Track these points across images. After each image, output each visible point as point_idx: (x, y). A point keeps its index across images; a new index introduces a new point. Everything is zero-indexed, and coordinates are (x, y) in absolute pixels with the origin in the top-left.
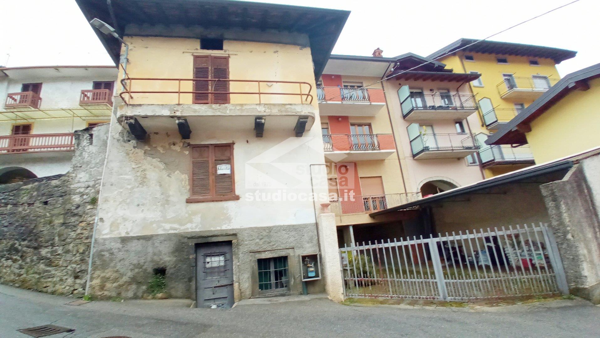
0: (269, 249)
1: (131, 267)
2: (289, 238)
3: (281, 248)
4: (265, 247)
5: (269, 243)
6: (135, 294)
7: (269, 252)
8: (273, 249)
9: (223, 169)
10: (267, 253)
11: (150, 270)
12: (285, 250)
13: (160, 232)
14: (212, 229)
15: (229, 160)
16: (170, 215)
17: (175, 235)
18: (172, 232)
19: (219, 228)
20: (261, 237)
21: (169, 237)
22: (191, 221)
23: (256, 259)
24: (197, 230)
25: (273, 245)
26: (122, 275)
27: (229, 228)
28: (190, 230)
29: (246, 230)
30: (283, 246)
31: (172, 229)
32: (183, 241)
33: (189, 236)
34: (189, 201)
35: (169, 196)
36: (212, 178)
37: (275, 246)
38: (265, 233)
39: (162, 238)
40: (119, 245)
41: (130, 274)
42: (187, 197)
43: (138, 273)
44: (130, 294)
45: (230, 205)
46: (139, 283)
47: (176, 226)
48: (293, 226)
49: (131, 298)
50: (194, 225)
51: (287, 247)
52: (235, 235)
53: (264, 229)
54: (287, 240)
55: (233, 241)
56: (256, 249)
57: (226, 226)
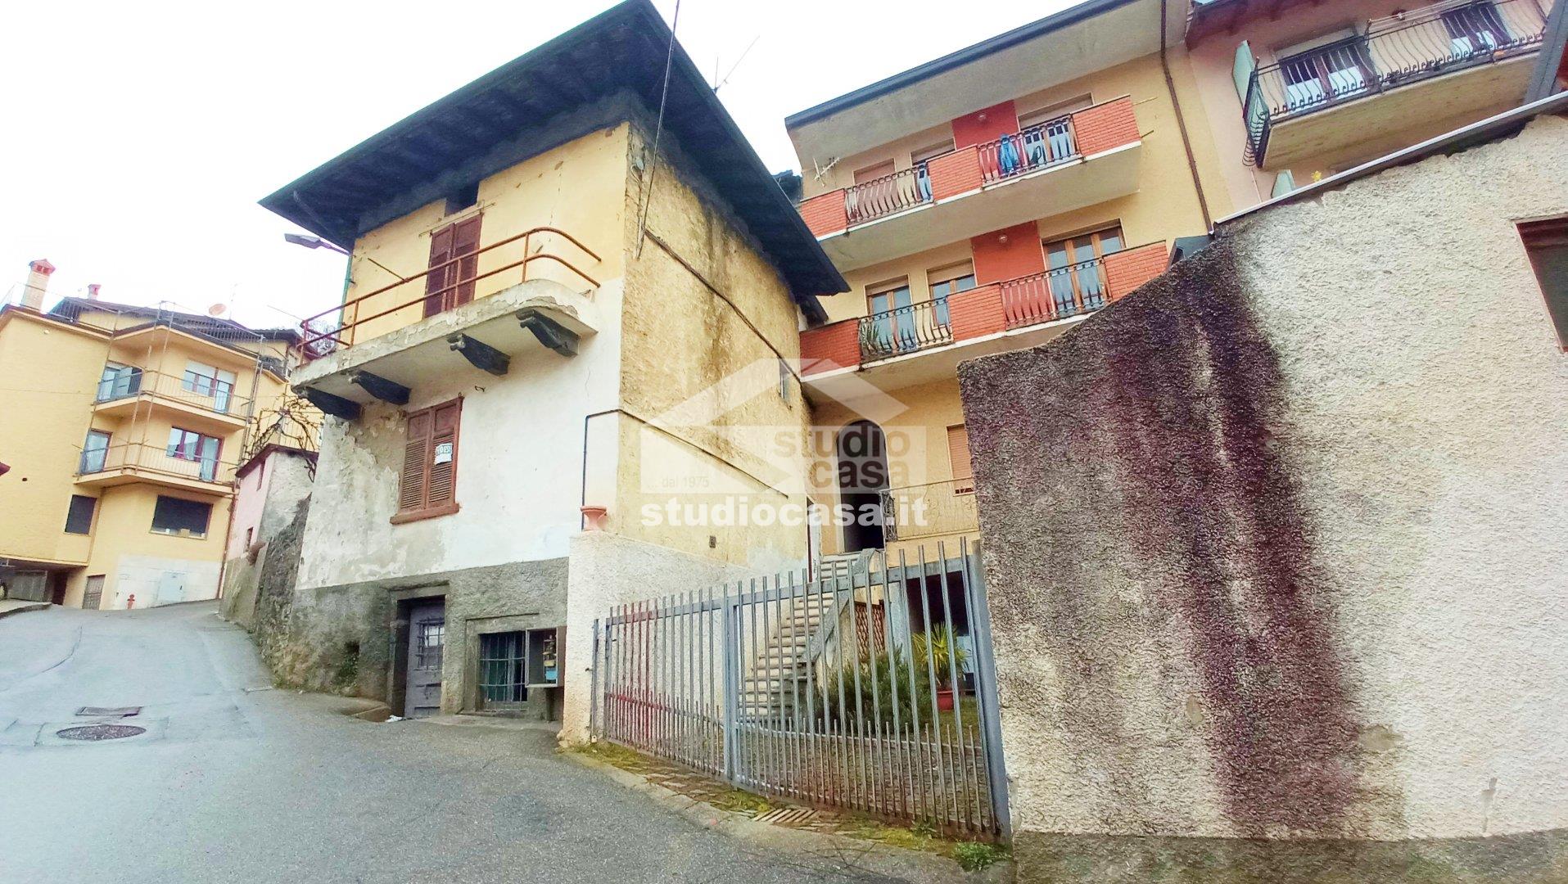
0: (497, 613)
1: (322, 639)
2: (531, 590)
3: (517, 613)
4: (489, 610)
5: (497, 600)
6: (322, 684)
7: (497, 620)
8: (503, 615)
9: (443, 454)
10: (494, 621)
11: (341, 645)
12: (526, 617)
13: (359, 580)
14: (420, 573)
15: (450, 436)
16: (372, 549)
17: (373, 584)
18: (372, 579)
19: (427, 571)
20: (483, 589)
21: (367, 587)
22: (394, 559)
23: (476, 634)
24: (401, 575)
25: (503, 606)
26: (312, 651)
27: (441, 570)
28: (393, 576)
29: (460, 575)
30: (520, 609)
31: (372, 573)
32: (381, 595)
33: (388, 586)
34: (395, 522)
35: (373, 515)
36: (426, 472)
37: (506, 608)
38: (489, 581)
39: (358, 591)
40: (313, 602)
41: (319, 651)
42: (392, 514)
43: (328, 649)
44: (317, 684)
45: (445, 523)
46: (329, 666)
47: (376, 568)
48: (539, 563)
49: (317, 691)
50: (397, 565)
51: (527, 612)
52: (446, 583)
53: (487, 571)
54: (527, 596)
55: (446, 597)
56: (474, 612)
57: (436, 566)
